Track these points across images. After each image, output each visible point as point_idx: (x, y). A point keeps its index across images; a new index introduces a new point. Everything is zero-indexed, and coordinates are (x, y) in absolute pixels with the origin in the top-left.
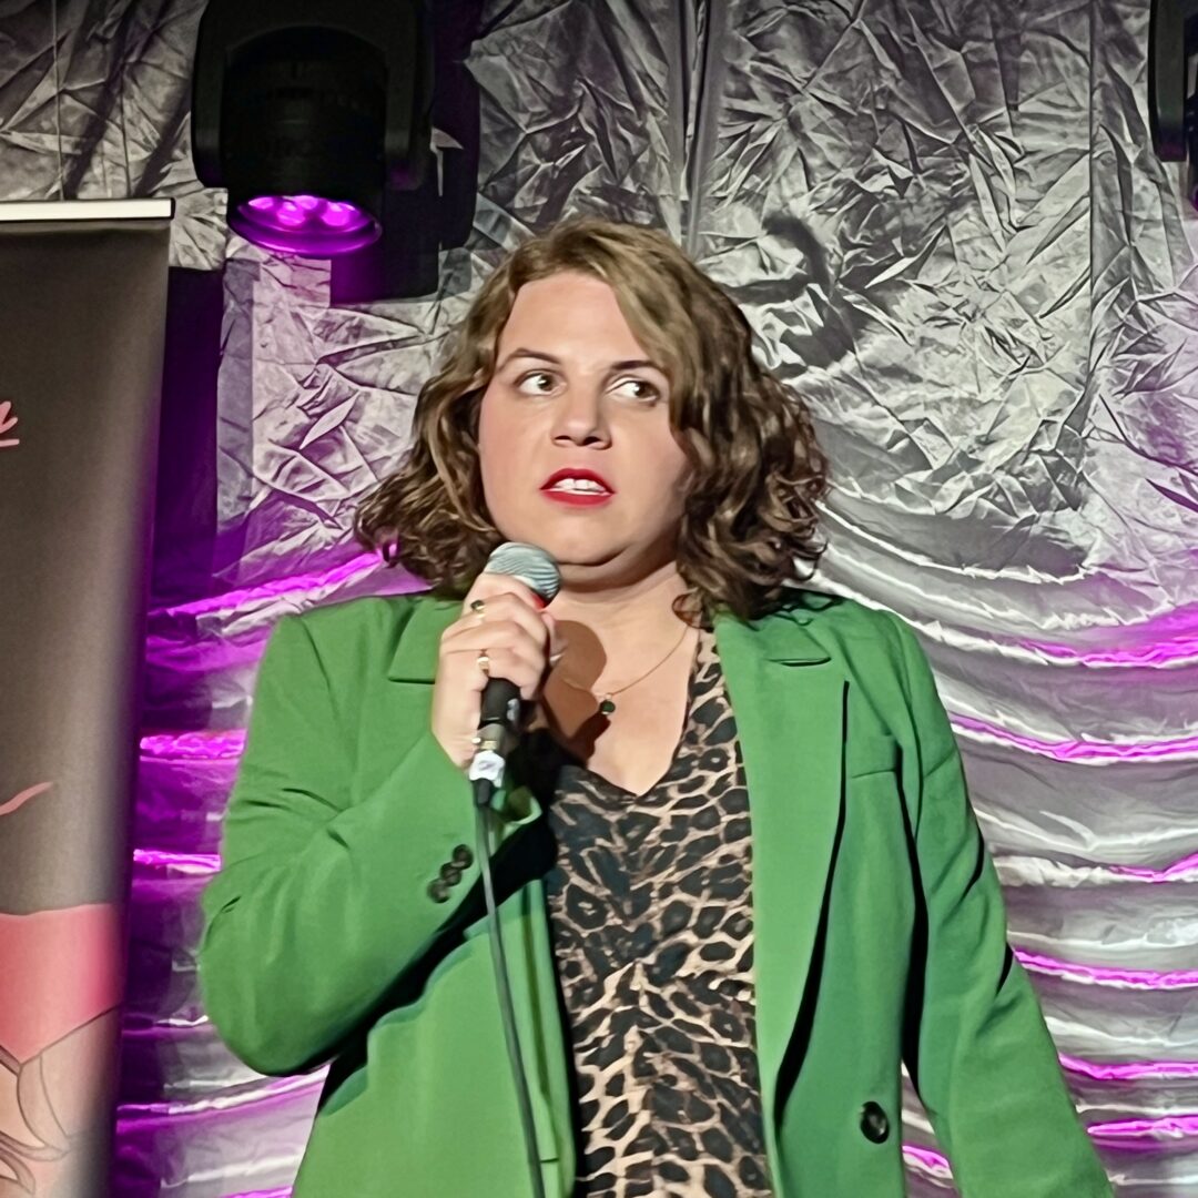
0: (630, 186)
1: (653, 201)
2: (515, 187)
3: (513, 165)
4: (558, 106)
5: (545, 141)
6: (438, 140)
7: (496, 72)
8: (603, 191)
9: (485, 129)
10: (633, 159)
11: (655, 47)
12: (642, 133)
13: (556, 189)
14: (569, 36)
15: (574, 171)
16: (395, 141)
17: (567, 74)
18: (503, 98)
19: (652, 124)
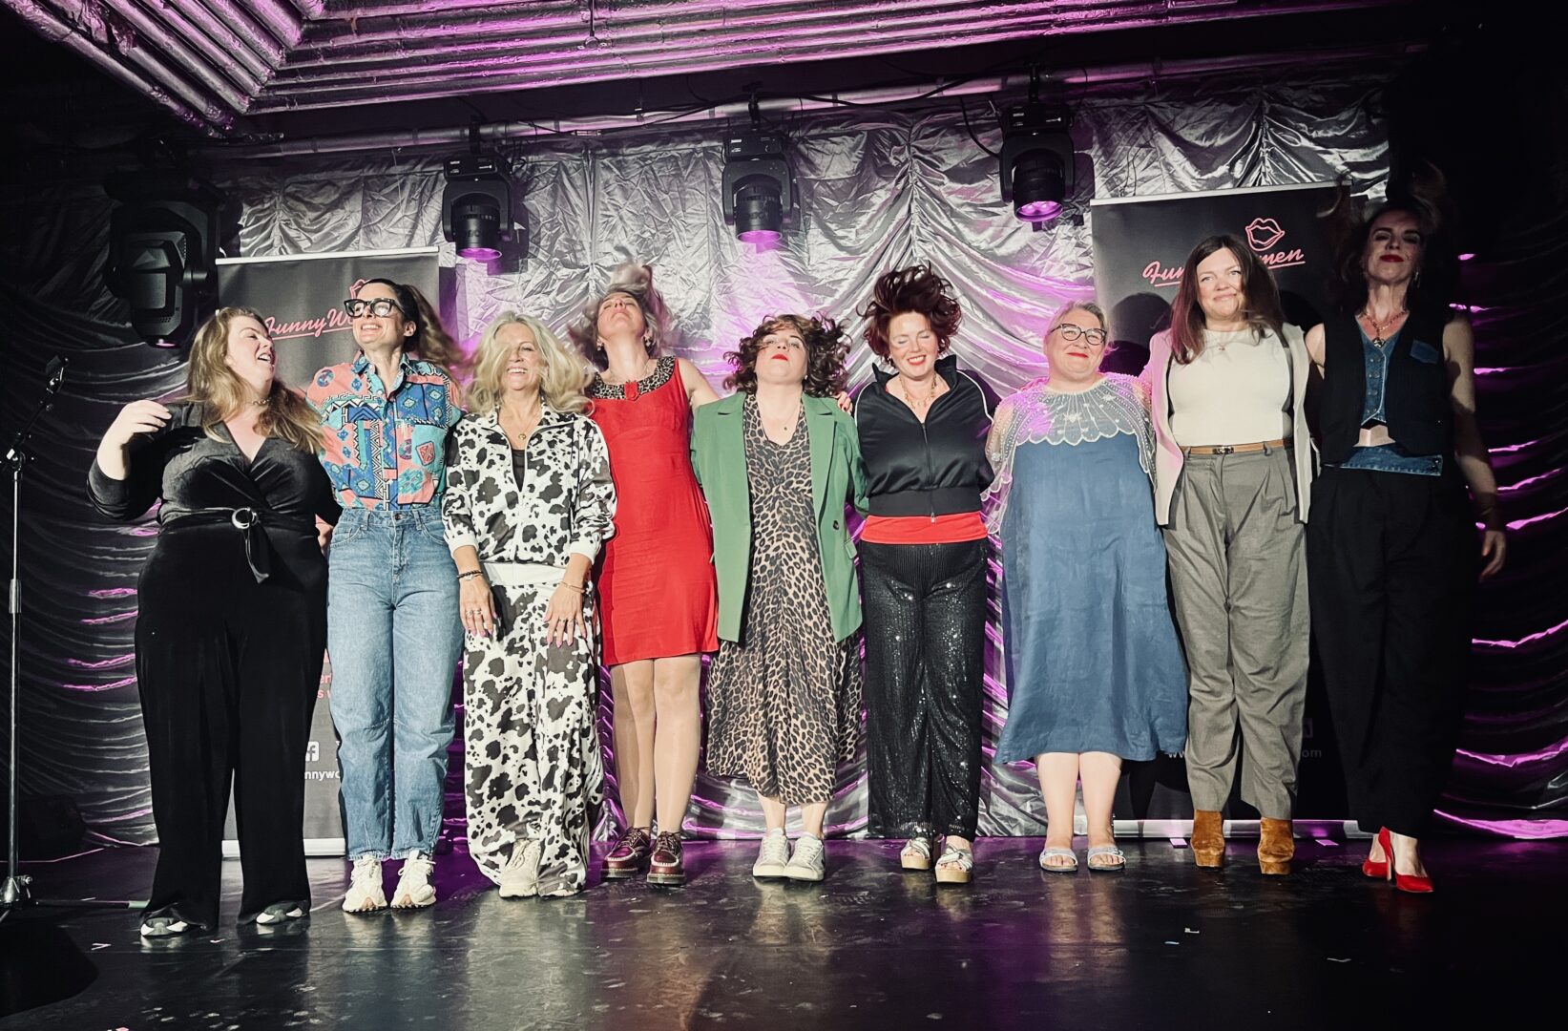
0: (574, 238)
1: (581, 242)
2: (540, 239)
3: (539, 233)
4: (552, 215)
5: (548, 225)
6: (517, 226)
7: (533, 205)
8: (567, 240)
9: (531, 222)
10: (574, 230)
11: (579, 196)
12: (577, 222)
13: (553, 239)
14: (554, 193)
15: (557, 234)
16: (503, 226)
17: (554, 205)
18: (535, 213)
19: (579, 219)
